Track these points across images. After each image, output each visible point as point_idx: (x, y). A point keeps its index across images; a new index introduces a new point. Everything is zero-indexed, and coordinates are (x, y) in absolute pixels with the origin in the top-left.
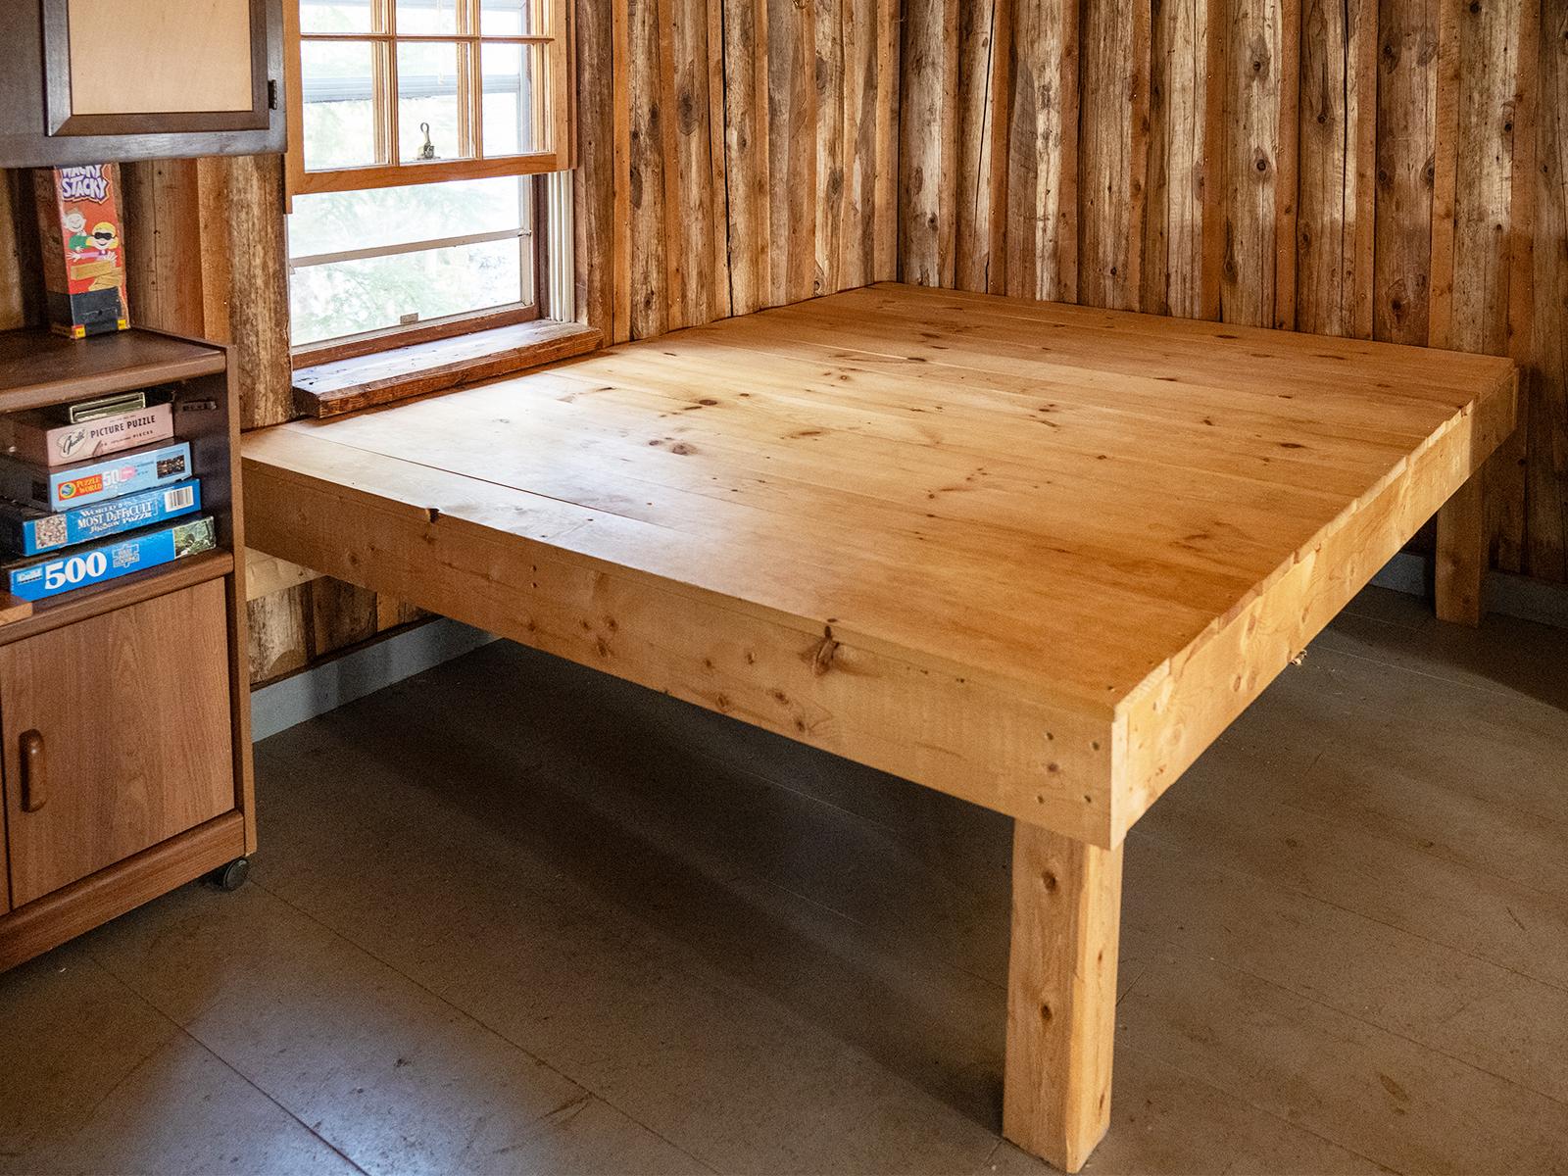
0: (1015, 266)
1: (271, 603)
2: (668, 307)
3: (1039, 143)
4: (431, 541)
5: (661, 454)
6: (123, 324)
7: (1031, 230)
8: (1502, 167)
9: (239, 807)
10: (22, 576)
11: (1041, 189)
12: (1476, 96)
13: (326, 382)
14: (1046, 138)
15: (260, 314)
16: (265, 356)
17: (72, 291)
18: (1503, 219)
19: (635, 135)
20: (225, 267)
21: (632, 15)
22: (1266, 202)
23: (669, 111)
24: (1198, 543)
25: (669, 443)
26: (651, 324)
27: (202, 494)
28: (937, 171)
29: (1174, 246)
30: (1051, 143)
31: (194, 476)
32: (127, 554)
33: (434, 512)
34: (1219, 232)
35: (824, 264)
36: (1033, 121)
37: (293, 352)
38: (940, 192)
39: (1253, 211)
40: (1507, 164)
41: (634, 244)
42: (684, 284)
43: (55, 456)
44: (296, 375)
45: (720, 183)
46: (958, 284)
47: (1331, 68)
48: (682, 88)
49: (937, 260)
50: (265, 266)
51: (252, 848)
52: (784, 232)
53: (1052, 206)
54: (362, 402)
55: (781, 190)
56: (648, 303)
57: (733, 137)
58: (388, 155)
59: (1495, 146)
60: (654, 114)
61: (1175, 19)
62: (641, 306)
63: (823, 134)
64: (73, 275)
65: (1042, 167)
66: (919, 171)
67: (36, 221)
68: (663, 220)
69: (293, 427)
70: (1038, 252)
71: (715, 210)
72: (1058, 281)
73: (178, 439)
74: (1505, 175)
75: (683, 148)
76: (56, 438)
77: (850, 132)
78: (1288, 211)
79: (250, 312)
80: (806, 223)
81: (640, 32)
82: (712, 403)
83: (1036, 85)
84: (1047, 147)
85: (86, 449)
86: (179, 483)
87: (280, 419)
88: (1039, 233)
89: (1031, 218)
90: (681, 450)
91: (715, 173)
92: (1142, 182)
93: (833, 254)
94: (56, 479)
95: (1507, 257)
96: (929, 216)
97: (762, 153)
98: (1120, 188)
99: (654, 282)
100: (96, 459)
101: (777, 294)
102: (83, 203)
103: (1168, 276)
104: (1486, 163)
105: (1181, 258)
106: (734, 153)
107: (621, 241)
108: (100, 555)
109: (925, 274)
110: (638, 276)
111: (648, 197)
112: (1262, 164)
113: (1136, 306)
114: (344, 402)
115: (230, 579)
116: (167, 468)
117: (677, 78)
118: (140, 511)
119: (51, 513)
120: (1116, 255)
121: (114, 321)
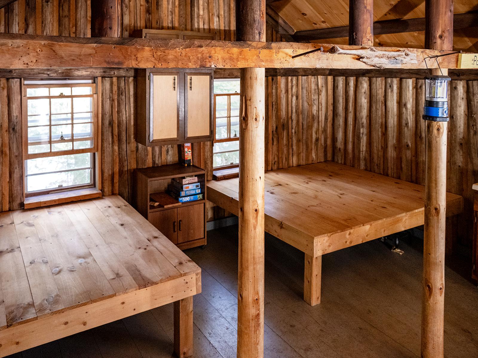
0: (356, 161)
1: (209, 209)
2: (279, 164)
3: (361, 135)
4: (232, 202)
5: (268, 193)
6: (191, 164)
7: (359, 153)
8: (460, 153)
9: (204, 238)
10: (180, 199)
11: (361, 145)
12: (453, 136)
13: (218, 174)
14: (363, 134)
15: (209, 162)
16: (209, 169)
17: (186, 159)
18: (460, 164)
19: (273, 132)
20: (204, 155)
21: (272, 109)
22: (409, 154)
23: (280, 127)
24: (348, 221)
25: (270, 192)
26: (275, 167)
27: (201, 191)
28: (341, 138)
29: (389, 161)
30: (364, 135)
31: (200, 188)
32: (192, 198)
33: (232, 198)
34: (399, 159)
35: (314, 157)
36: (360, 130)
37: (214, 168)
38: (341, 143)
39: (406, 156)
40: (461, 152)
41: (272, 152)
42: (282, 160)
43: (184, 183)
44: (214, 172)
45: (290, 140)
46: (345, 164)
47: (422, 126)
48: (282, 122)
49: (340, 157)
50: (210, 155)
51: (206, 244)
52: (305, 150)
53: (364, 149)
54: (223, 178)
55: (304, 141)
56: (275, 163)
57: (293, 131)
58: (229, 136)
59: (458, 148)
60: (277, 128)
61: (389, 112)
62: (273, 164)
63: (314, 130)
64: (186, 157)
65: (362, 140)
66: (337, 138)
67: (181, 149)
68: (278, 147)
69: (213, 181)
70: (361, 158)
71: (289, 145)
72: (366, 165)
73: (198, 182)
74: (461, 154)
75: (282, 134)
76: (184, 180)
77: (321, 129)
78: (414, 156)
79: (208, 162)
80: (310, 148)
81: (274, 113)
82: (280, 185)
83: (360, 122)
84: (363, 136)
85: (187, 182)
86: (198, 189)
87: (211, 179)
88: (361, 155)
89: (359, 151)
90: (272, 193)
91: (289, 138)
92: (383, 146)
93: (317, 155)
94: (184, 186)
95: (462, 173)
96: (339, 148)
97: (300, 134)
98: (378, 146)
99: (276, 159)
100: (188, 184)
101: (303, 162)
102: (187, 147)
103: (388, 168)
104: (456, 151)
105: (391, 164)
106: (293, 134)
107: (270, 152)
108: (189, 197)
109: (338, 160)
110: (273, 158)
111: (275, 143)
112: (408, 146)
113: (382, 173)
114: (221, 178)
115: (204, 203)
116: (197, 186)
117: (282, 120)
118: (193, 192)
119: (183, 191)
120: (377, 162)
121: (190, 164)
